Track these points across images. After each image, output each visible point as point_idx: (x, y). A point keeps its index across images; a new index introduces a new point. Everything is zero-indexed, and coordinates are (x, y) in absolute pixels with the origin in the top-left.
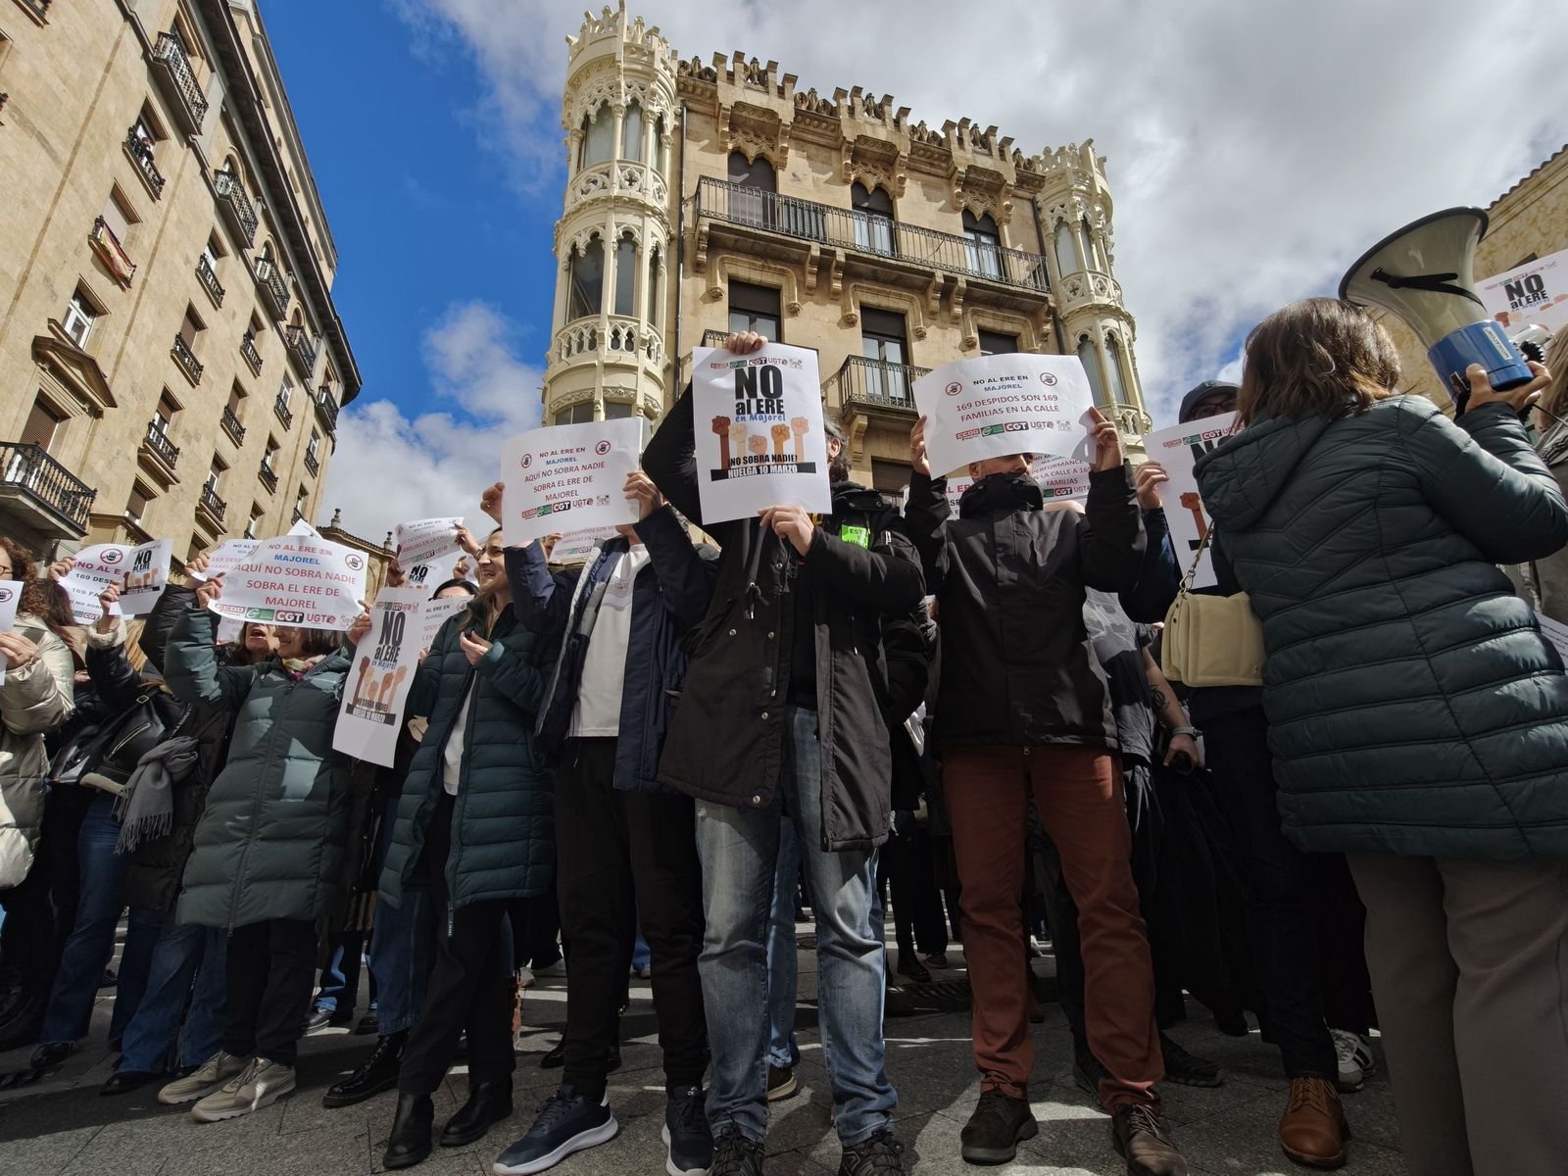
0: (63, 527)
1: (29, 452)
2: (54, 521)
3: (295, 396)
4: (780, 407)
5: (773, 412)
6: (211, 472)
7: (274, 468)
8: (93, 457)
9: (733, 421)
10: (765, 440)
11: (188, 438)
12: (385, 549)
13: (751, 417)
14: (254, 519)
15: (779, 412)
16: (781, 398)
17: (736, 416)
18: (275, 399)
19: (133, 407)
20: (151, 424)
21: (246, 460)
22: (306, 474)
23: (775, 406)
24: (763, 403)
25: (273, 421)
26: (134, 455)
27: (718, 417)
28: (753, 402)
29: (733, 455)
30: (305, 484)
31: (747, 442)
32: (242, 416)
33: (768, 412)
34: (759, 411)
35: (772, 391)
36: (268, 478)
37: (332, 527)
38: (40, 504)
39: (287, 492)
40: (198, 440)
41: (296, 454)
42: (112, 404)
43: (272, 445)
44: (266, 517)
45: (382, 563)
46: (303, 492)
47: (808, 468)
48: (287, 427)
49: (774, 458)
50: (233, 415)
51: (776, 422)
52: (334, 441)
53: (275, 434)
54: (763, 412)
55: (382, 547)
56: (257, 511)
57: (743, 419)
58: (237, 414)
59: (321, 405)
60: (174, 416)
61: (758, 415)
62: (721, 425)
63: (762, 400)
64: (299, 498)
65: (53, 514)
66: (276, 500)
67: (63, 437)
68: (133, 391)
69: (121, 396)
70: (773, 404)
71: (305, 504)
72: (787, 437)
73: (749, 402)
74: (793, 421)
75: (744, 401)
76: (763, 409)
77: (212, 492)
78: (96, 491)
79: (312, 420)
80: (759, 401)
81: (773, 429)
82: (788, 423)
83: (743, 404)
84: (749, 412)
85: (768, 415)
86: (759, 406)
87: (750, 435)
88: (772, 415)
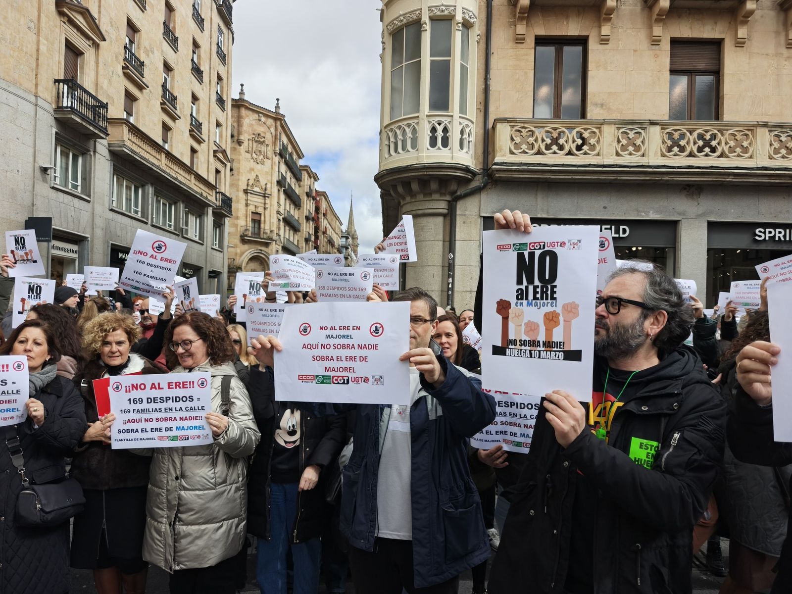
0: (96, 132)
1: (70, 84)
2: (91, 128)
3: (203, 4)
4: (553, 292)
5: (547, 299)
6: (164, 75)
7: (200, 64)
8: (101, 79)
9: (513, 305)
10: (538, 326)
11: (147, 53)
12: (276, 112)
13: (528, 303)
14: (194, 104)
15: (553, 298)
16: (554, 284)
17: (516, 301)
18: (192, 8)
19: (114, 37)
20: (125, 47)
21: (181, 61)
22: (219, 64)
23: (549, 292)
24: (539, 290)
25: (192, 25)
26: (120, 71)
27: (501, 300)
28: (531, 288)
29: (511, 336)
30: (220, 72)
31: (523, 327)
32: (174, 28)
33: (542, 299)
34: (535, 298)
35: (547, 277)
36: (197, 71)
37: (240, 99)
38: (83, 119)
39: (210, 81)
40: (153, 52)
41: (211, 49)
42: (104, 40)
43: (196, 45)
44: (201, 102)
45: (276, 123)
46: (219, 78)
47: (574, 356)
48: (202, 30)
49: (544, 344)
50: (169, 28)
51: (549, 309)
52: (233, 34)
53: (196, 37)
54: (538, 299)
55: (274, 111)
56: (195, 98)
57: (521, 304)
58: (172, 25)
59: (221, 6)
60: (137, 36)
61: (534, 302)
62: (503, 307)
63: (538, 287)
64: (218, 83)
65: (90, 124)
66: (205, 88)
67: (83, 68)
68: (112, 26)
69: (106, 31)
70: (547, 290)
71: (222, 87)
72: (557, 323)
73: (527, 288)
74: (565, 307)
75: (523, 287)
76: (538, 296)
77: (167, 90)
78: (107, 103)
79: (217, 20)
80: (535, 287)
81: (545, 315)
82: (559, 309)
83: (522, 290)
84: (527, 298)
85: (542, 302)
86: (535, 293)
87: (526, 321)
88: (546, 302)
